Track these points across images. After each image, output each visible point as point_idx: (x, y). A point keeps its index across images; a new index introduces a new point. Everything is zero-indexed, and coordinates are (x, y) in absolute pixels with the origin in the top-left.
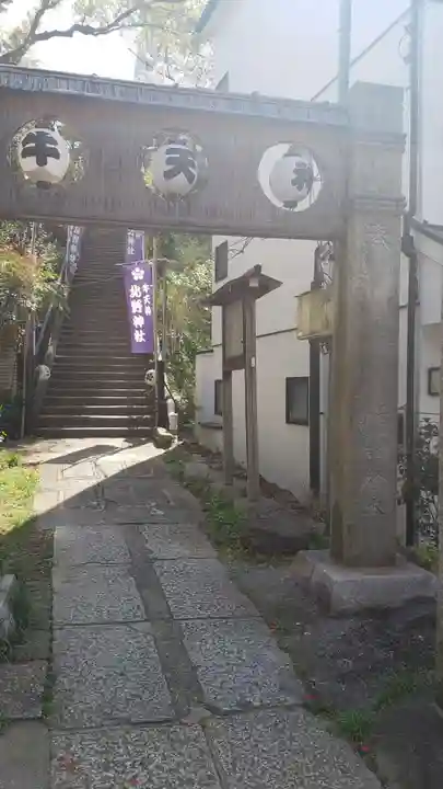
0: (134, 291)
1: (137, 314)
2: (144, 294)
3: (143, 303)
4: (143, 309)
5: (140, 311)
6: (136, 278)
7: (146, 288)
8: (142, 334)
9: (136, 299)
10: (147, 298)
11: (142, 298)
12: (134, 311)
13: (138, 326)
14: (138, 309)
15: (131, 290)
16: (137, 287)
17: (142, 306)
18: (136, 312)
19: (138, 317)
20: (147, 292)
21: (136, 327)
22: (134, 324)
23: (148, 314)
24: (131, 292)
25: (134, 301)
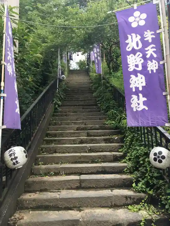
0: (133, 41)
1: (135, 73)
3: (144, 57)
4: (145, 66)
5: (140, 68)
6: (134, 25)
7: (149, 35)
8: (142, 99)
9: (134, 52)
10: (150, 50)
11: (143, 51)
12: (131, 68)
13: (137, 88)
14: (137, 66)
15: (127, 42)
16: (136, 36)
17: (142, 61)
18: (134, 70)
19: (137, 76)
20: (150, 41)
21: (134, 90)
22: (131, 87)
23: (152, 71)
24: (128, 44)
25: (132, 55)
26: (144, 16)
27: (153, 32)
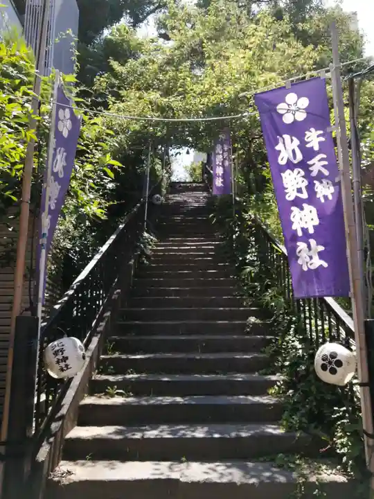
0: (287, 148)
1: (298, 203)
2: (309, 154)
3: (308, 176)
4: (310, 188)
5: (305, 195)
6: (288, 119)
7: (314, 138)
8: (316, 248)
9: (290, 166)
10: (317, 165)
11: (303, 165)
12: (291, 195)
13: (304, 230)
14: (299, 191)
15: (277, 148)
16: (292, 140)
17: (306, 183)
18: (297, 197)
19: (302, 209)
20: (316, 148)
21: (300, 233)
22: (294, 227)
23: (326, 197)
24: (280, 151)
25: (288, 171)
26: (304, 102)
27: (321, 132)
